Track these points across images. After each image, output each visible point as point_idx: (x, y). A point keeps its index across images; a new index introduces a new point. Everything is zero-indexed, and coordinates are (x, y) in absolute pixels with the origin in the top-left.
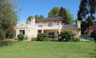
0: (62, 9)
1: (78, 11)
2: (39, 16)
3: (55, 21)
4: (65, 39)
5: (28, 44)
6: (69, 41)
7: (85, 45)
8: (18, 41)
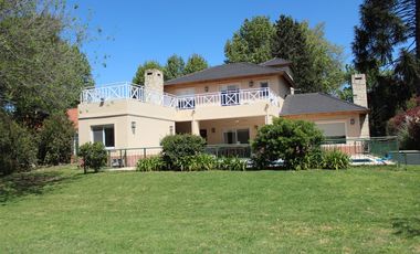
0: (285, 25)
1: (358, 31)
2: (186, 61)
3: (250, 80)
4: (280, 161)
5: (118, 184)
6: (298, 167)
7: (367, 184)
8: (85, 173)
